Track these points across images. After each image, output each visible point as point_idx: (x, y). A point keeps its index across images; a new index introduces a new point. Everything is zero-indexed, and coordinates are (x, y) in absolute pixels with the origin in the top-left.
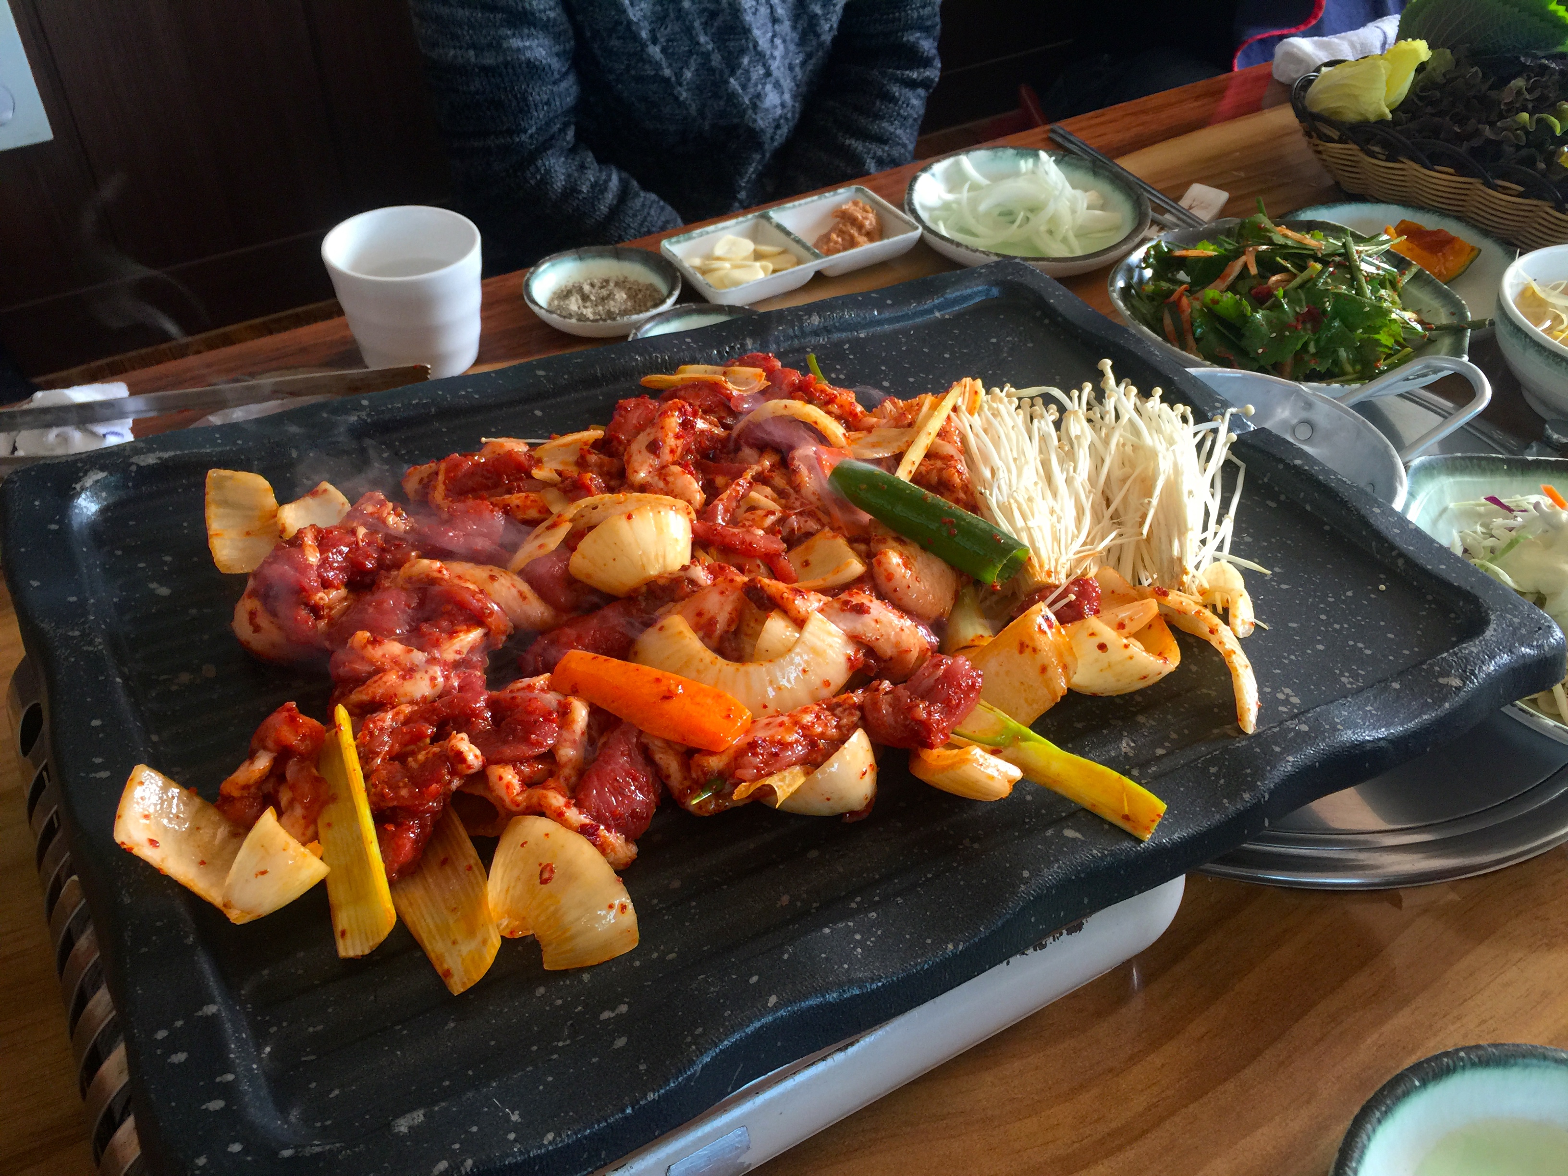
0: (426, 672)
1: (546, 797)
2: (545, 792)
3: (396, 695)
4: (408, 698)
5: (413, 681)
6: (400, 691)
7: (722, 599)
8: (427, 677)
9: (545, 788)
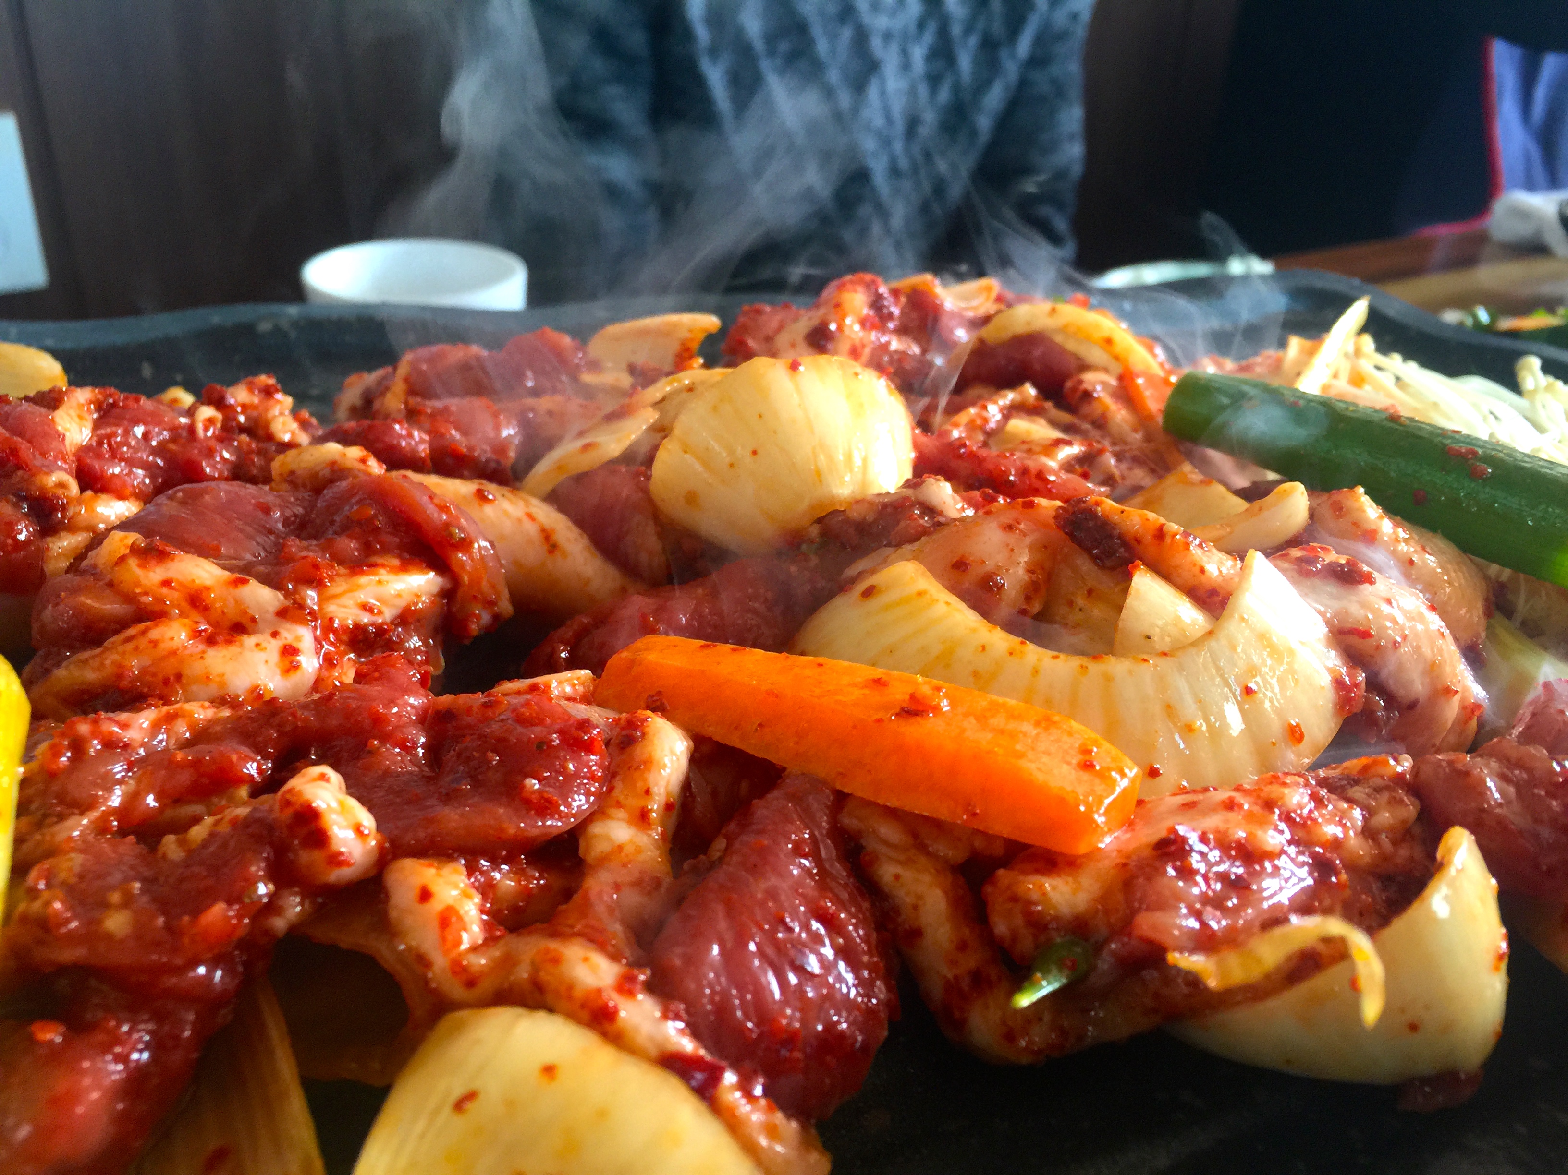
0: (275, 635)
1: (556, 960)
2: (554, 945)
3: (179, 677)
4: (213, 690)
5: (233, 649)
6: (195, 669)
7: (1011, 539)
8: (274, 646)
9: (555, 934)
